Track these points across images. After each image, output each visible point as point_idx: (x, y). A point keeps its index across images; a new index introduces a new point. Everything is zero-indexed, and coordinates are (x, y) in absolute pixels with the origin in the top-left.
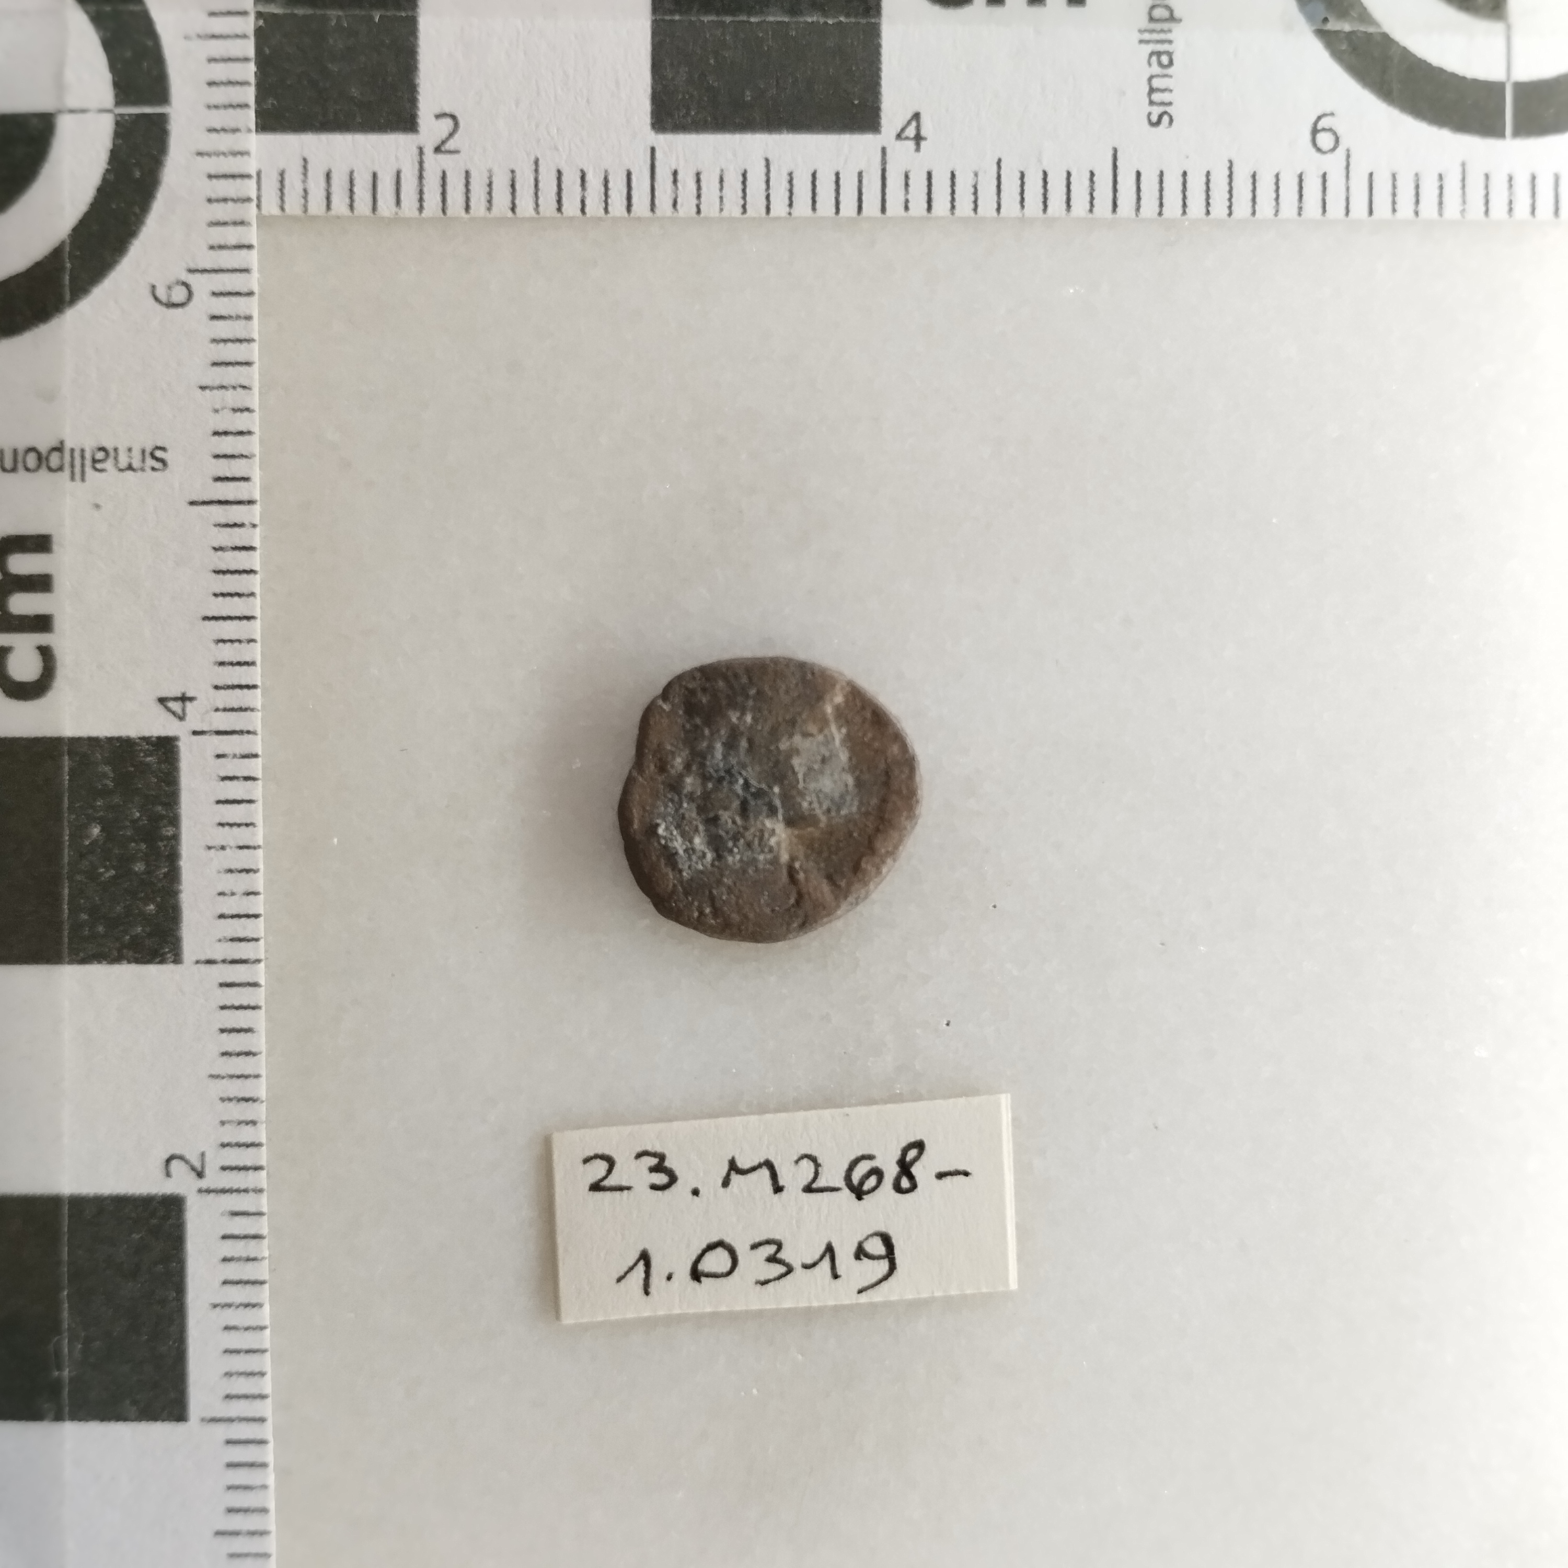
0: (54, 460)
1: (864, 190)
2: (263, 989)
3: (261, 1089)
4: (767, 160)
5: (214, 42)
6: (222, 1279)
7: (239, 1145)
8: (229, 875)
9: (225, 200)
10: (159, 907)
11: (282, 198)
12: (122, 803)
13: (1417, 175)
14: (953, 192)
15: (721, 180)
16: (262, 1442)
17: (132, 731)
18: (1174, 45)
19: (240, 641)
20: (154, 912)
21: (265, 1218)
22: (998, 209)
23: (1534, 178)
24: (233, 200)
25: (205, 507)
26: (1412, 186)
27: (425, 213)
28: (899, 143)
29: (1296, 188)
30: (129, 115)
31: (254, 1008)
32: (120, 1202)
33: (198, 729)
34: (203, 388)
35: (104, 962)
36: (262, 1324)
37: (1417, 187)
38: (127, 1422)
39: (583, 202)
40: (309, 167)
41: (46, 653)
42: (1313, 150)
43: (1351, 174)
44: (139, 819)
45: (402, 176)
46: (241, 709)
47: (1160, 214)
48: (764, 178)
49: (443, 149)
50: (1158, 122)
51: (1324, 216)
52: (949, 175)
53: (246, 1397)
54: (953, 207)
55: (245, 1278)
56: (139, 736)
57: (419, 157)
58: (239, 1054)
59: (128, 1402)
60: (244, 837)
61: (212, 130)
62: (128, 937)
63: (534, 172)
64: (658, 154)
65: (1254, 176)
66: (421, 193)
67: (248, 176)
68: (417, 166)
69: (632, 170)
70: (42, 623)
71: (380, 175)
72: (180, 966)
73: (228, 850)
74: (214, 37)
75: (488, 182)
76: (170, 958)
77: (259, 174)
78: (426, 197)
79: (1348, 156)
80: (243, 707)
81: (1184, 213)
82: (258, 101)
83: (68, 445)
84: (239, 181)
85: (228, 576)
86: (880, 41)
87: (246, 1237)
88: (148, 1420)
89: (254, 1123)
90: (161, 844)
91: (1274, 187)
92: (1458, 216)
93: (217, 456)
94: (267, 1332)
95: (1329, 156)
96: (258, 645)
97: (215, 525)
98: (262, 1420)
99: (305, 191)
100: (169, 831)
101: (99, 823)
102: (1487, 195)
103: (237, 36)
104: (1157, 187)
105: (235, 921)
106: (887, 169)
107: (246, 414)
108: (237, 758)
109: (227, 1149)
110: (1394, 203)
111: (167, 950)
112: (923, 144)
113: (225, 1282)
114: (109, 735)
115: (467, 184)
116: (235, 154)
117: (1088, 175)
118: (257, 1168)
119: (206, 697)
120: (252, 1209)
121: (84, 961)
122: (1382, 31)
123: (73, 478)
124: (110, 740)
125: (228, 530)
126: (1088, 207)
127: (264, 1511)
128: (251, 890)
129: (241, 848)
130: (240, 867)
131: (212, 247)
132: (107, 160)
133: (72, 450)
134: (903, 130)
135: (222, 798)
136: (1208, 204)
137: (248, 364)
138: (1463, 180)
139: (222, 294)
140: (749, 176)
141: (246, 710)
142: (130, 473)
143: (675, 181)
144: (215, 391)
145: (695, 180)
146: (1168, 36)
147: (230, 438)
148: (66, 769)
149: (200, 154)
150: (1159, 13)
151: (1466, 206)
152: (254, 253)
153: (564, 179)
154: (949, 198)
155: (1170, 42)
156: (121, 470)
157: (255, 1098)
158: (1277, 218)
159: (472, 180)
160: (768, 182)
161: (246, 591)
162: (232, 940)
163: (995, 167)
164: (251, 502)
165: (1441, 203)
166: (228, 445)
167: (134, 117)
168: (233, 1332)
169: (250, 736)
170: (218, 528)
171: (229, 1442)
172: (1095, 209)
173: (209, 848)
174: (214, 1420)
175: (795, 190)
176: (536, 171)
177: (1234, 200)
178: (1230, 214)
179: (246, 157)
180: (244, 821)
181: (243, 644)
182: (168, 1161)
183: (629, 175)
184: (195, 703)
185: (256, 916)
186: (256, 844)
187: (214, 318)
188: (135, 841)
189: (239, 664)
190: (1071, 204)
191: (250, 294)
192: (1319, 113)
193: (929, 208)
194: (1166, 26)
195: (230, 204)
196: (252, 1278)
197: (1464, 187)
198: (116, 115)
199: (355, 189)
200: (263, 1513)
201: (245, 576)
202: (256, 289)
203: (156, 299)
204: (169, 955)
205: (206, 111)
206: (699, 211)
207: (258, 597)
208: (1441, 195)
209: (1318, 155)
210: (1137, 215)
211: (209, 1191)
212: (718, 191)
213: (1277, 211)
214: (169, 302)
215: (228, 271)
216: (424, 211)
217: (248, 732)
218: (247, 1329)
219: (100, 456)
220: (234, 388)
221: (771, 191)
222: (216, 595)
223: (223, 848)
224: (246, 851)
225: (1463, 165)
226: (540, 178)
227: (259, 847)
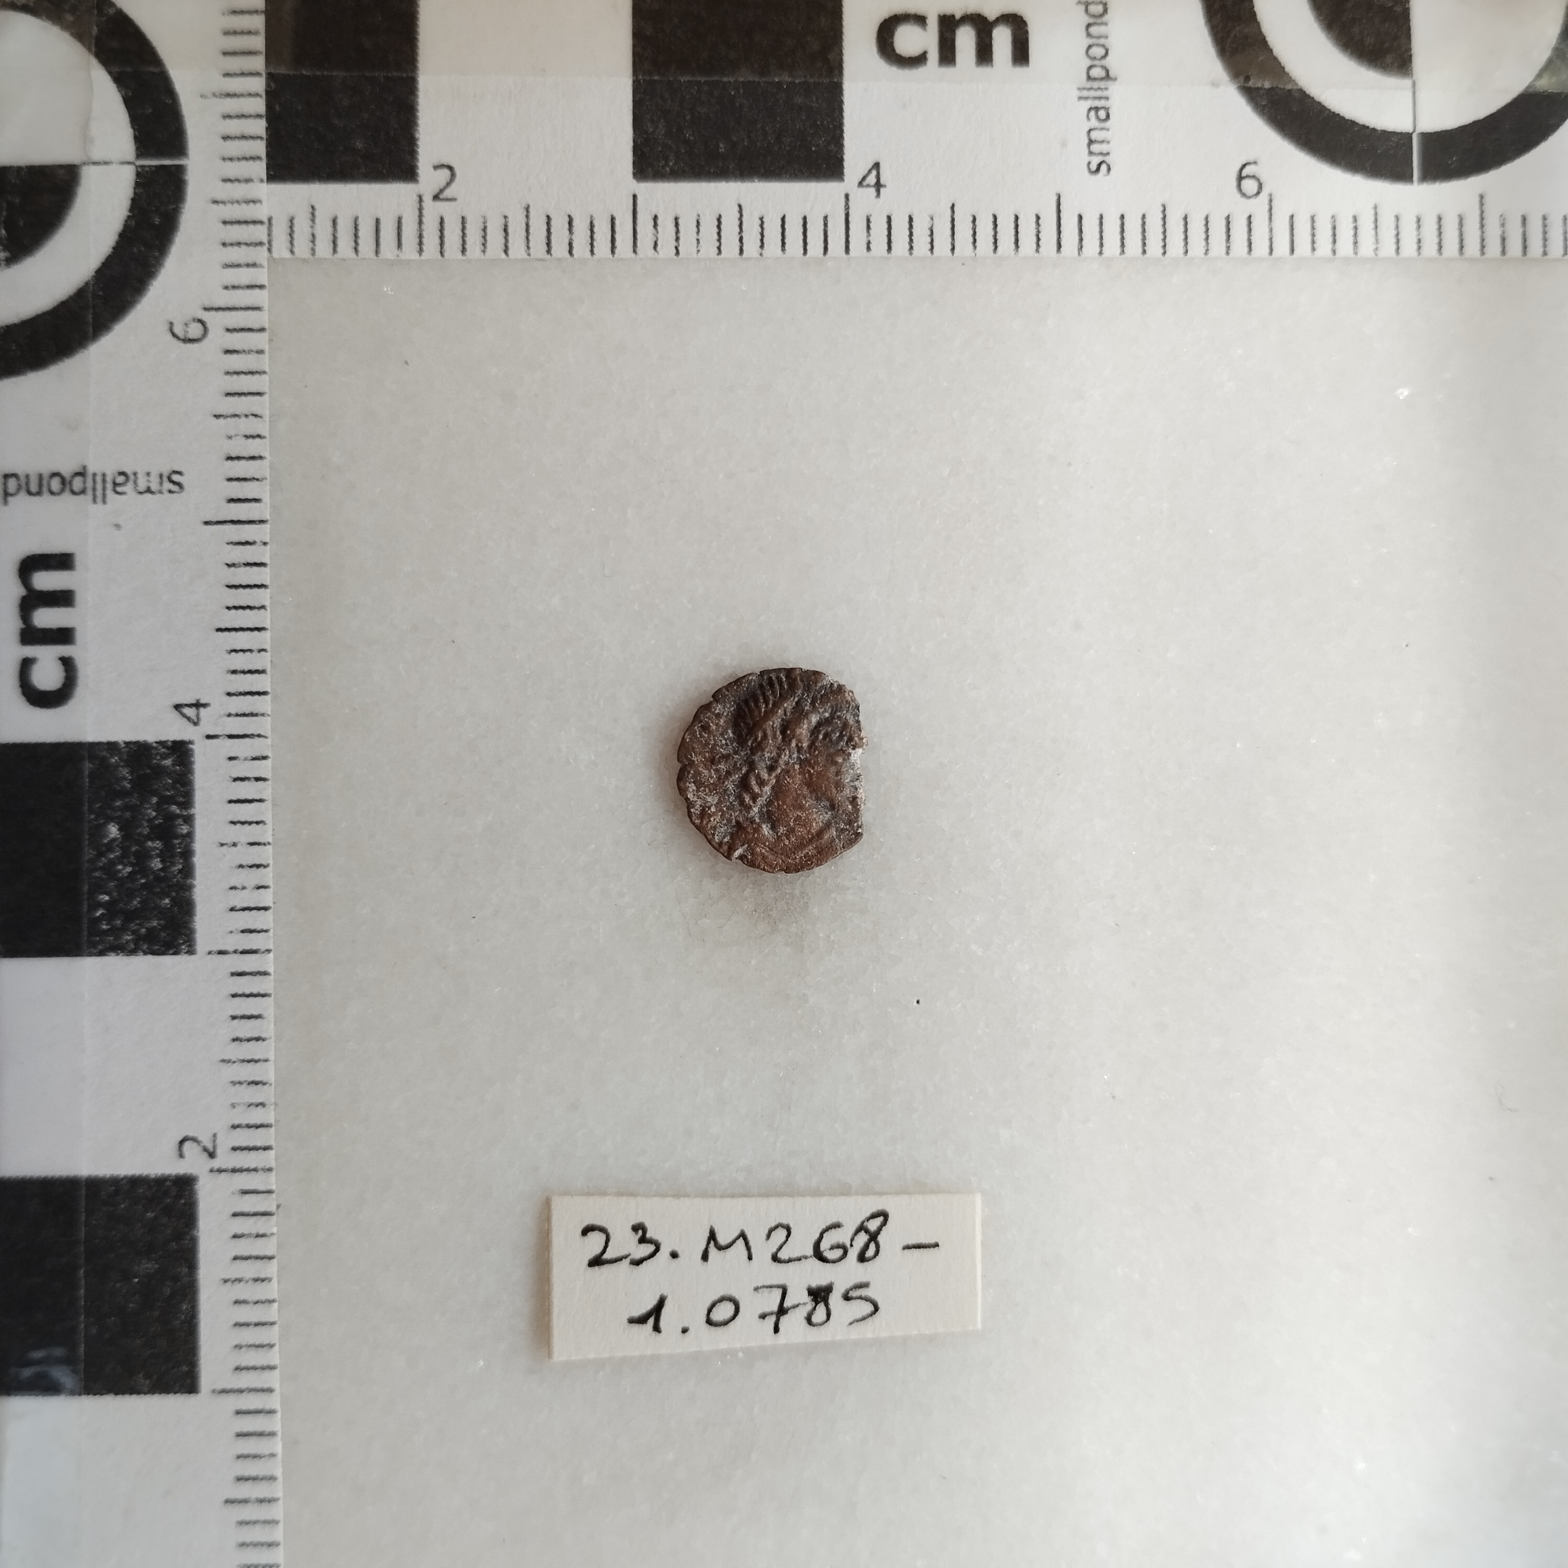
0: (77, 483)
1: (829, 233)
2: (272, 977)
3: (268, 1072)
4: (740, 206)
5: (229, 101)
6: (233, 1254)
7: (249, 1126)
8: (241, 869)
9: (239, 244)
10: (173, 900)
11: (291, 243)
12: (139, 803)
13: (1333, 217)
14: (911, 234)
15: (698, 223)
16: (271, 1412)
17: (150, 736)
18: (1110, 101)
19: (251, 651)
20: (169, 906)
21: (274, 1196)
22: (953, 249)
23: (1440, 219)
24: (246, 244)
25: (219, 527)
26: (1330, 226)
27: (425, 256)
28: (862, 190)
29: (1224, 230)
30: (149, 166)
31: (264, 996)
32: (135, 1182)
33: (211, 733)
34: (217, 416)
35: (122, 954)
36: (271, 1298)
37: (1334, 228)
38: (142, 1396)
39: (570, 245)
40: (317, 213)
41: (67, 663)
42: (1238, 195)
43: (1273, 217)
44: (155, 818)
45: (403, 221)
46: (252, 715)
47: (1101, 253)
48: (738, 222)
49: (441, 197)
50: (1098, 169)
51: (1251, 254)
52: (907, 219)
53: (254, 1368)
54: (911, 248)
55: (255, 1253)
56: (156, 740)
57: (419, 204)
58: (249, 1040)
59: (141, 1375)
60: (252, 833)
61: (226, 180)
62: (143, 930)
63: (525, 219)
64: (639, 201)
65: (1185, 218)
66: (421, 237)
67: (261, 222)
68: (417, 212)
69: (615, 215)
70: (64, 636)
71: (382, 221)
72: (193, 956)
73: (239, 845)
74: (228, 95)
75: (483, 227)
76: (185, 949)
77: (270, 220)
78: (425, 240)
79: (1271, 201)
80: (254, 712)
81: (1123, 252)
82: (268, 155)
83: (91, 469)
84: (251, 227)
85: (241, 590)
86: (842, 98)
87: (255, 1214)
88: (160, 1393)
89: (262, 1105)
90: (176, 842)
91: (1204, 229)
92: (1371, 254)
93: (230, 480)
94: (276, 1305)
95: (1252, 200)
96: (268, 654)
97: (228, 544)
98: (270, 1390)
99: (313, 235)
100: (185, 829)
101: (117, 823)
102: (1398, 235)
103: (250, 95)
104: (1098, 229)
105: (247, 912)
106: (850, 214)
107: (258, 440)
108: (248, 760)
109: (238, 1129)
110: (1313, 242)
111: (181, 942)
112: (882, 190)
113: (235, 1258)
114: (127, 740)
115: (463, 229)
116: (248, 202)
117: (1034, 219)
118: (266, 1148)
119: (219, 705)
120: (261, 1188)
121: (101, 953)
122: (1299, 88)
123: (94, 500)
124: (127, 744)
125: (241, 547)
126: (1035, 246)
127: (272, 1478)
128: (259, 885)
129: (252, 844)
130: (251, 863)
131: (226, 288)
132: (129, 207)
133: (94, 475)
134: (864, 178)
135: (234, 798)
136: (1144, 244)
137: (259, 394)
138: (1376, 220)
139: (235, 330)
140: (723, 220)
141: (256, 715)
142: (148, 495)
143: (655, 225)
144: (229, 419)
145: (674, 224)
146: (1105, 93)
147: (243, 462)
148: (87, 773)
149: (215, 202)
150: (1097, 72)
151: (1379, 245)
152: (264, 293)
153: (553, 223)
154: (908, 239)
155: (1107, 98)
156: (140, 493)
157: (265, 1081)
158: (1207, 257)
159: (467, 225)
160: (741, 226)
161: (257, 605)
162: (243, 932)
163: (949, 211)
164: (262, 522)
165: (1356, 243)
166: (240, 468)
167: (154, 168)
168: (243, 1307)
169: (261, 739)
170: (231, 546)
171: (238, 1412)
172: (1040, 250)
173: (222, 845)
174: (224, 1391)
175: (765, 233)
176: (527, 217)
177: (1167, 240)
178: (1165, 253)
179: (258, 205)
180: (255, 820)
181: (254, 653)
182: (182, 1142)
183: (613, 219)
184: (208, 709)
185: (266, 909)
186: (266, 841)
187: (228, 352)
188: (152, 840)
189: (250, 672)
190: (1019, 244)
191: (262, 330)
192: (1244, 163)
193: (890, 248)
194: (1102, 84)
195: (243, 247)
196: (261, 1254)
197: (1376, 227)
198: (136, 166)
199: (360, 234)
200: (271, 1481)
201: (255, 590)
202: (267, 326)
203: (174, 335)
204: (183, 947)
205: (222, 162)
206: (678, 253)
207: (268, 608)
208: (1356, 235)
209: (1244, 200)
210: (1079, 254)
211: (220, 1171)
212: (695, 234)
213: (1207, 250)
214: (185, 337)
215: (241, 309)
216: (423, 254)
217: (259, 736)
218: (256, 1303)
219: (120, 479)
220: (246, 416)
221: (743, 234)
222: (228, 608)
223: (235, 845)
224: (256, 847)
225: (1375, 208)
226: (531, 223)
227: (269, 843)
